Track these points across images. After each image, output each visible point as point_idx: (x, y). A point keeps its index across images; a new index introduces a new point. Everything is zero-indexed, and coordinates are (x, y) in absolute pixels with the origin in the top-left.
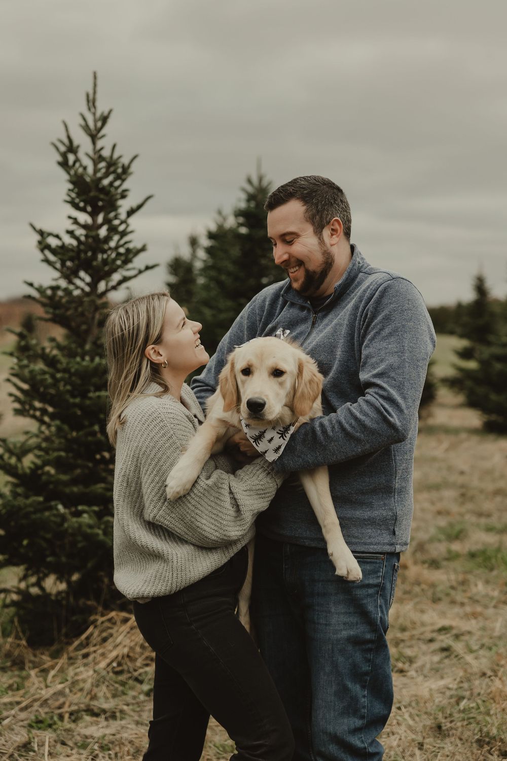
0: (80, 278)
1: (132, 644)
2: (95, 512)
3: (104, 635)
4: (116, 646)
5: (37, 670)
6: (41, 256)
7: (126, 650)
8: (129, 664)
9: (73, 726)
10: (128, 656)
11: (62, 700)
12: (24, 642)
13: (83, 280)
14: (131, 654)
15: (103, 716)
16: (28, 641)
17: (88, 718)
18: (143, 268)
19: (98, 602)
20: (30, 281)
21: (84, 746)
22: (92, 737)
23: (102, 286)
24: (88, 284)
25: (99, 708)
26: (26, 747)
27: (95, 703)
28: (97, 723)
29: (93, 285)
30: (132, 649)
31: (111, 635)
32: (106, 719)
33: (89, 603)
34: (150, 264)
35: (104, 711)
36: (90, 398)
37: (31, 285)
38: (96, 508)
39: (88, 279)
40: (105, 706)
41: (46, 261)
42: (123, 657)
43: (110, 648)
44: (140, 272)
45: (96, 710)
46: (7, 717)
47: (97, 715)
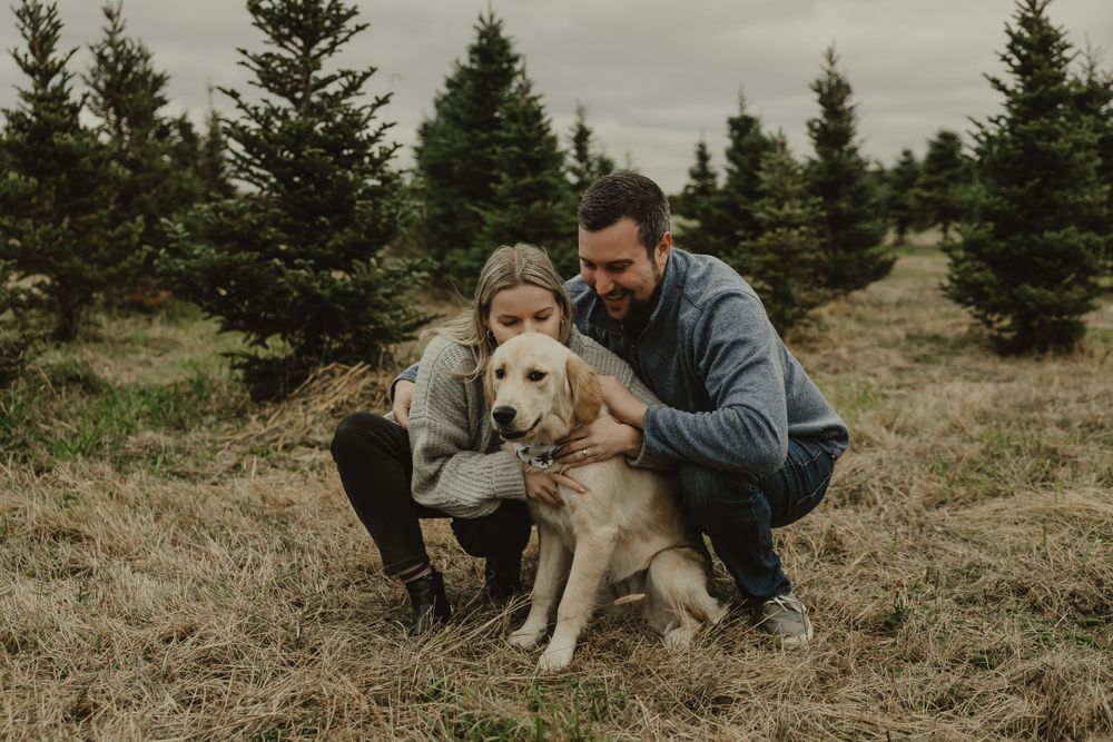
0: (293, 43)
1: (352, 392)
2: (310, 265)
3: (325, 385)
4: (336, 394)
5: (257, 416)
6: (254, 20)
7: (345, 398)
8: (348, 409)
9: (286, 455)
10: (347, 402)
11: (277, 435)
12: (248, 395)
13: (295, 44)
14: (351, 401)
15: (317, 448)
16: (251, 393)
17: (302, 449)
18: (353, 29)
19: (320, 358)
20: (242, 48)
21: (294, 469)
22: (304, 461)
23: (314, 52)
24: (300, 48)
25: (314, 440)
26: (237, 467)
27: (311, 436)
28: (310, 453)
29: (307, 48)
30: (351, 396)
31: (331, 384)
32: (321, 449)
33: (312, 359)
34: (361, 24)
35: (319, 443)
36: (304, 157)
37: (244, 52)
38: (312, 262)
39: (300, 43)
40: (320, 439)
41: (260, 25)
42: (342, 402)
43: (331, 394)
44: (351, 33)
45: (310, 442)
46: (221, 449)
47: (312, 447)
